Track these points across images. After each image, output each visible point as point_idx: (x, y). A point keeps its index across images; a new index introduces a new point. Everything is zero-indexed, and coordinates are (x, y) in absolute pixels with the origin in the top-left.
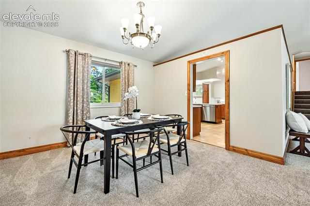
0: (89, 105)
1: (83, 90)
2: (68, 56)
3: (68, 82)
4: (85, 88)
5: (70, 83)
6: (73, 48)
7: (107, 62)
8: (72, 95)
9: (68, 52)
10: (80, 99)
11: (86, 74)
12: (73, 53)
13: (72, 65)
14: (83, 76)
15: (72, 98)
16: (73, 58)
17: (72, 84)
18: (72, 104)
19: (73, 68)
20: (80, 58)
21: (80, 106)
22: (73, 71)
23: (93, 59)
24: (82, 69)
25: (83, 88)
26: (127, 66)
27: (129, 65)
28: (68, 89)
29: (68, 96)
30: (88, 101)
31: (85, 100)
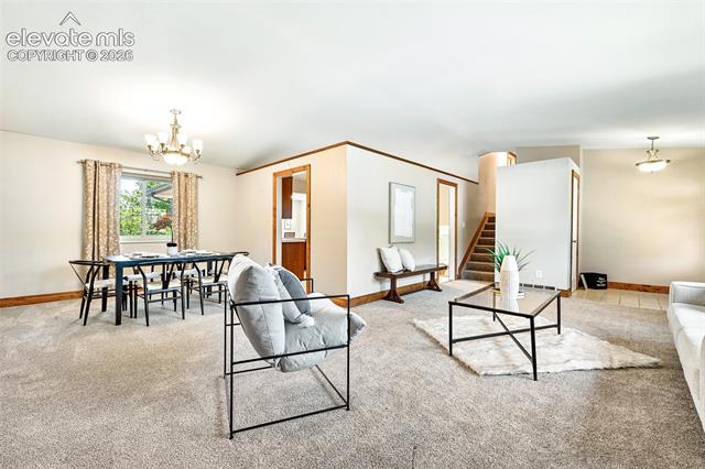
0: (116, 238)
1: (108, 216)
2: (85, 169)
3: (85, 206)
4: (111, 213)
5: (87, 207)
6: (92, 156)
7: (147, 173)
8: (91, 223)
9: (84, 163)
10: (103, 230)
11: (112, 194)
12: (92, 164)
13: (91, 182)
14: (108, 196)
15: (91, 228)
16: (92, 172)
17: (91, 209)
18: (91, 237)
19: (91, 186)
20: (102, 171)
21: (103, 240)
22: (91, 190)
23: (124, 170)
24: (106, 186)
25: (108, 214)
26: (183, 178)
27: (186, 176)
28: (85, 215)
29: (85, 225)
30: (115, 233)
31: (111, 231)
